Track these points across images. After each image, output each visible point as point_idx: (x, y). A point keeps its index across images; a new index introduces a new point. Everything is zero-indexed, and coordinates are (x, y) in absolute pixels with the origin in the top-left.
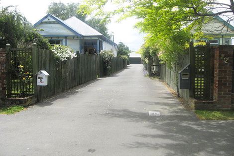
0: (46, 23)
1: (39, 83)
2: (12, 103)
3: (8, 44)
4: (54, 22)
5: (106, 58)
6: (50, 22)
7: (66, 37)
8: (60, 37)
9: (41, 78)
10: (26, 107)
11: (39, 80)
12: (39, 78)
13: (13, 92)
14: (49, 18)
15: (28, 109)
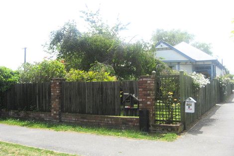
0: (159, 49)
1: (187, 110)
2: (163, 130)
3: (154, 72)
4: (167, 48)
5: (222, 83)
6: (162, 48)
7: (179, 63)
8: (173, 63)
9: (189, 105)
10: (179, 134)
11: (187, 107)
12: (187, 105)
13: (158, 119)
14: (162, 44)
15: (181, 136)
